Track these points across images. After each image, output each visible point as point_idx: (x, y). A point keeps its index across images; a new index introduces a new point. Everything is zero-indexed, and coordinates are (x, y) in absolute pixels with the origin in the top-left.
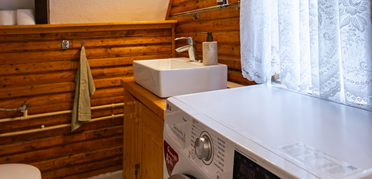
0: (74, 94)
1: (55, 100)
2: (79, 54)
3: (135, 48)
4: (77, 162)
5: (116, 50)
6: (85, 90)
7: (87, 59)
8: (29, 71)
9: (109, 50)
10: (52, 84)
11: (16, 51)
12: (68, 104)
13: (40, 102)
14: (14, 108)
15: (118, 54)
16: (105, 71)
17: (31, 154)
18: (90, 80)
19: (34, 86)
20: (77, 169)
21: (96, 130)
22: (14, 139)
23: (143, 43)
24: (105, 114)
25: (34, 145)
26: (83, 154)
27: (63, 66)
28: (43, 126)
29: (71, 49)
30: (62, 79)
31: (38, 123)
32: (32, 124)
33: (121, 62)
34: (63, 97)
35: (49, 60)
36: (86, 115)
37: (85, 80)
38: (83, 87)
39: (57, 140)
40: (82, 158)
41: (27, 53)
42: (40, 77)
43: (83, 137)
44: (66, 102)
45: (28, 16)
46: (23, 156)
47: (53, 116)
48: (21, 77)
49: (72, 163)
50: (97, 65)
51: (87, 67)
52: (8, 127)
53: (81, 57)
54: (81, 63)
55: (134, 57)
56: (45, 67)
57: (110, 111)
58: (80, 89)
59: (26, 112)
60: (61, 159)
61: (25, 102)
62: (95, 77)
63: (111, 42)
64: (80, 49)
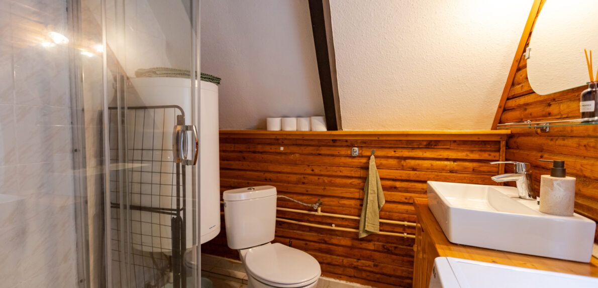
0: (362, 202)
1: (344, 204)
2: (368, 163)
3: (438, 163)
4: (364, 268)
5: (413, 163)
6: (373, 201)
7: (377, 169)
8: (322, 173)
9: (403, 162)
10: (342, 189)
11: (312, 154)
12: (356, 211)
13: (331, 203)
14: (309, 203)
15: (415, 168)
16: (398, 184)
17: (324, 246)
18: (379, 191)
19: (327, 187)
20: (364, 275)
21: (385, 244)
22: (311, 229)
23: (450, 157)
24: (395, 230)
25: (326, 239)
26: (371, 263)
27: (352, 173)
28: (333, 225)
29: (360, 156)
30: (351, 186)
31: (329, 221)
32: (324, 221)
33: (418, 177)
34: (352, 202)
35: (339, 166)
36: (374, 226)
37: (374, 191)
38: (371, 197)
39: (347, 242)
40: (369, 266)
41: (320, 156)
42: (331, 180)
43: (371, 246)
44: (354, 208)
45: (320, 123)
46: (317, 245)
47: (343, 219)
48: (316, 178)
49: (360, 267)
50: (388, 177)
51: (377, 177)
52: (306, 218)
53: (370, 167)
54: (370, 173)
55: (436, 173)
56: (336, 172)
57: (402, 229)
58: (369, 198)
59: (319, 209)
60: (349, 259)
61: (319, 200)
62: (385, 188)
63: (406, 153)
64: (369, 157)
